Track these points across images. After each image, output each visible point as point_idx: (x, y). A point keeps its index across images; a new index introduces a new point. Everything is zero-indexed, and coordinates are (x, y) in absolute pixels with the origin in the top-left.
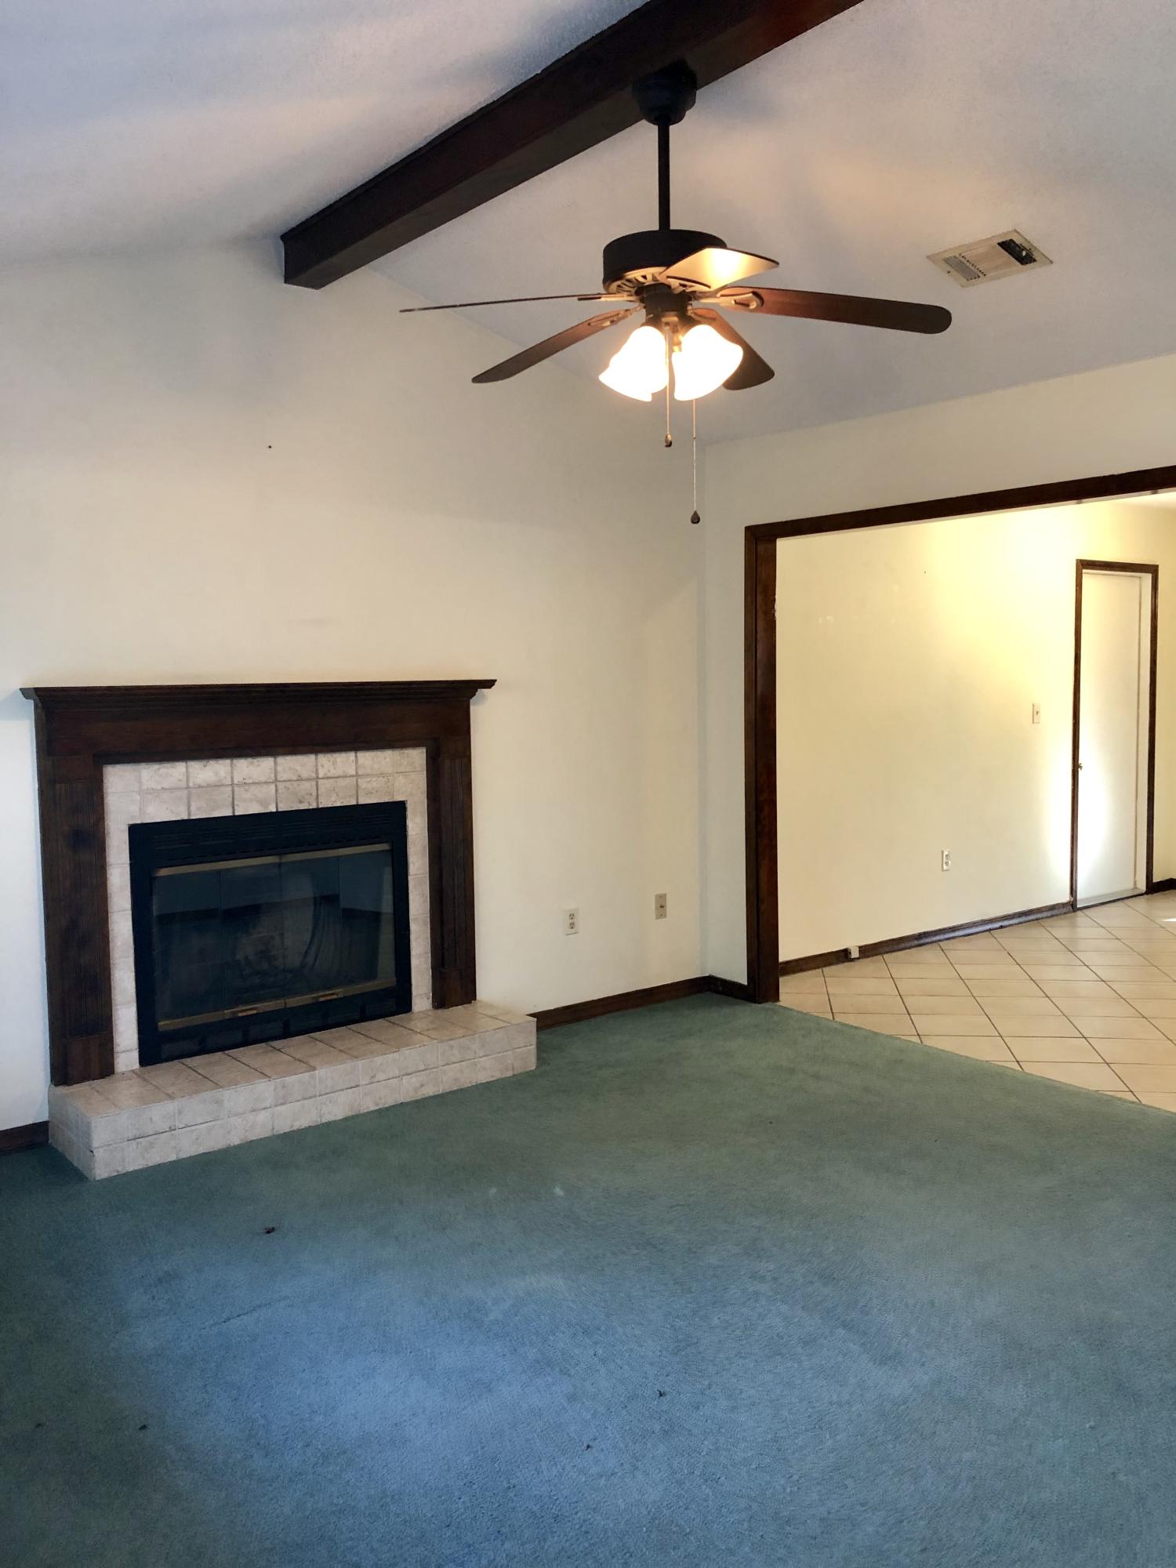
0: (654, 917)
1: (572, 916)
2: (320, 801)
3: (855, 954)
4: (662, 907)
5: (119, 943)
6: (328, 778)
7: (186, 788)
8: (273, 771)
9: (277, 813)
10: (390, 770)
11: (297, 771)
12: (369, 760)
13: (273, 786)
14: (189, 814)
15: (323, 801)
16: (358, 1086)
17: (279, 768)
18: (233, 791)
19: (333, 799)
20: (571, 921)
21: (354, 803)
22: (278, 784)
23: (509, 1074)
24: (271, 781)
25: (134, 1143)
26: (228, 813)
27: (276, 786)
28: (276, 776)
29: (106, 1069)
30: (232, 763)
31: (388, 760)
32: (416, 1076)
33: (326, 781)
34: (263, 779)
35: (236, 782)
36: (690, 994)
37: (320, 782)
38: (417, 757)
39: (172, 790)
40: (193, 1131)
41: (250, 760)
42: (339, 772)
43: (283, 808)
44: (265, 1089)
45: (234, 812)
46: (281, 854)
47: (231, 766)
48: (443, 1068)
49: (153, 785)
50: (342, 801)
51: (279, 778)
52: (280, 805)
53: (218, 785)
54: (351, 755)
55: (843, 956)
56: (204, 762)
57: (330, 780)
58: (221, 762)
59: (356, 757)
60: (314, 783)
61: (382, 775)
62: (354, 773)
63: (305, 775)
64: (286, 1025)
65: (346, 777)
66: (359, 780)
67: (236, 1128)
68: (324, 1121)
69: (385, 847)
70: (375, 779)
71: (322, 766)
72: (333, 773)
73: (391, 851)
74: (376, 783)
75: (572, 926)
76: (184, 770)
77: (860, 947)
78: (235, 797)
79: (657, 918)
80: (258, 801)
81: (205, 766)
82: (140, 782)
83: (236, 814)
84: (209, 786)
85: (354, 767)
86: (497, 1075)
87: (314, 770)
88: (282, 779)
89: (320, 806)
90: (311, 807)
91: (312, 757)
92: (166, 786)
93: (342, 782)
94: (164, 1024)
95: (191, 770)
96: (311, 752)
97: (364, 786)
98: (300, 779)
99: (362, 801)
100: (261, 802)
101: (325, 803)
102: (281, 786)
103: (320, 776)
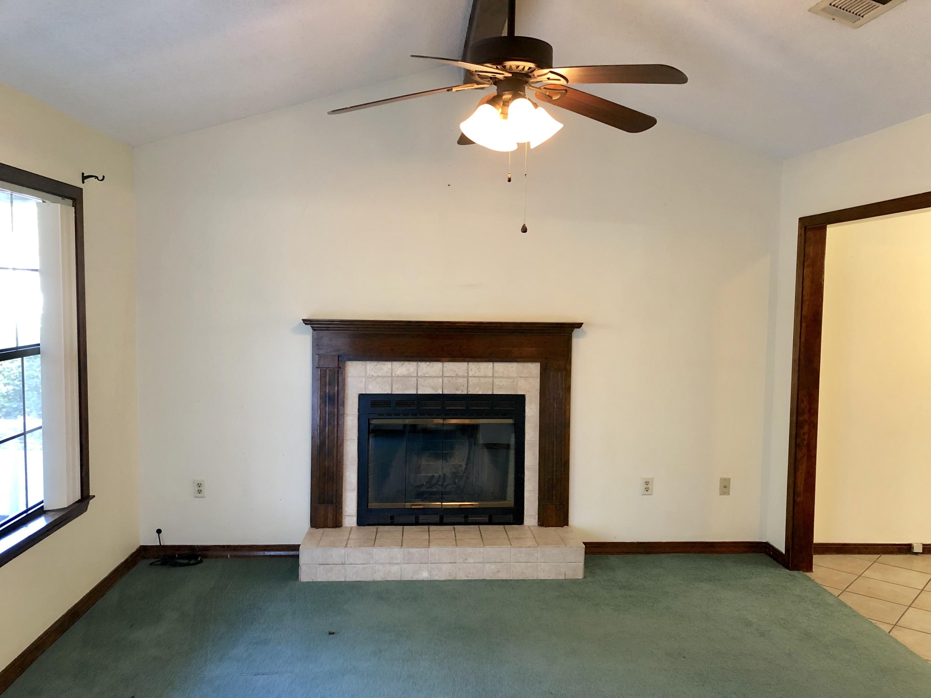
0: (718, 493)
1: (647, 483)
2: (469, 390)
3: (918, 549)
4: (725, 487)
5: (350, 457)
6: (474, 377)
7: (391, 377)
8: (441, 371)
9: (442, 395)
10: (515, 375)
11: (455, 372)
12: (501, 368)
13: (441, 379)
14: (392, 391)
15: (471, 390)
16: (455, 563)
17: (445, 369)
18: (417, 380)
19: (477, 389)
20: (646, 486)
21: (490, 393)
22: (444, 378)
23: (562, 577)
24: (439, 376)
25: (322, 566)
26: (414, 392)
27: (443, 379)
28: (443, 374)
29: (337, 523)
30: (417, 364)
31: (514, 369)
32: (495, 565)
33: (473, 379)
34: (434, 375)
35: (419, 375)
36: (745, 552)
37: (470, 379)
38: (534, 368)
39: (383, 377)
40: (354, 567)
41: (428, 363)
42: (482, 374)
43: (446, 392)
44: (397, 552)
45: (417, 392)
46: (444, 419)
47: (417, 366)
48: (513, 563)
49: (372, 373)
50: (482, 391)
51: (445, 375)
52: (444, 390)
53: (409, 376)
54: (490, 365)
55: (906, 549)
56: (402, 363)
57: (476, 378)
58: (412, 363)
59: (493, 366)
60: (466, 379)
61: (510, 378)
62: (491, 375)
63: (460, 374)
64: (442, 518)
65: (486, 377)
66: (495, 380)
67: (379, 571)
68: (432, 579)
69: (510, 421)
70: (505, 380)
71: (471, 370)
72: (477, 374)
73: (514, 425)
74: (504, 382)
75: (647, 490)
76: (390, 367)
77: (924, 545)
78: (418, 383)
79: (721, 495)
80: (431, 387)
81: (402, 365)
82: (366, 372)
83: (419, 393)
84: (403, 376)
85: (491, 372)
86: (553, 577)
87: (466, 372)
88: (446, 376)
89: (469, 393)
90: (463, 393)
91: (466, 364)
92: (380, 375)
93: (483, 380)
94: (373, 505)
95: (394, 367)
96: (465, 361)
97: (497, 384)
98: (457, 376)
99: (495, 393)
100: (433, 388)
101: (472, 392)
102: (446, 380)
103: (470, 375)
